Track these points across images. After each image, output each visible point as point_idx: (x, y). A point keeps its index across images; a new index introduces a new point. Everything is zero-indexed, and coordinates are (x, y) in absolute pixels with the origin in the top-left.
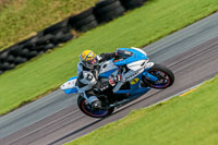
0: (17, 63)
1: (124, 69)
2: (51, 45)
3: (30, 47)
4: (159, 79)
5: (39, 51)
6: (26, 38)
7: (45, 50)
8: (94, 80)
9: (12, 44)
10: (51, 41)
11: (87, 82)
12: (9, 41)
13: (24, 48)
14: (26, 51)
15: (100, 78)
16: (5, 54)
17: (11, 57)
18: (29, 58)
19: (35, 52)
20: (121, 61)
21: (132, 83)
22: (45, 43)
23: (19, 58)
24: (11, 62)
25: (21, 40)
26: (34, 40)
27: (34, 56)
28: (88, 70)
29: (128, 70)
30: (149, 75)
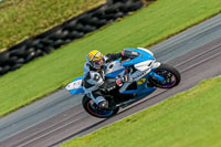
0: (86, 32)
1: (131, 69)
2: (120, 14)
3: (99, 16)
4: (166, 79)
5: (108, 19)
6: (95, 6)
7: (114, 19)
8: (101, 80)
9: (81, 12)
10: (121, 9)
11: (94, 82)
12: (78, 9)
13: (93, 16)
14: (95, 19)
15: (106, 79)
16: (73, 23)
17: (80, 26)
18: (99, 26)
19: (104, 21)
20: (128, 62)
21: (139, 83)
22: (115, 12)
23: (88, 27)
24: (80, 31)
25: (90, 8)
26: (103, 9)
27: (103, 24)
28: (95, 70)
29: (135, 70)
30: (156, 75)
